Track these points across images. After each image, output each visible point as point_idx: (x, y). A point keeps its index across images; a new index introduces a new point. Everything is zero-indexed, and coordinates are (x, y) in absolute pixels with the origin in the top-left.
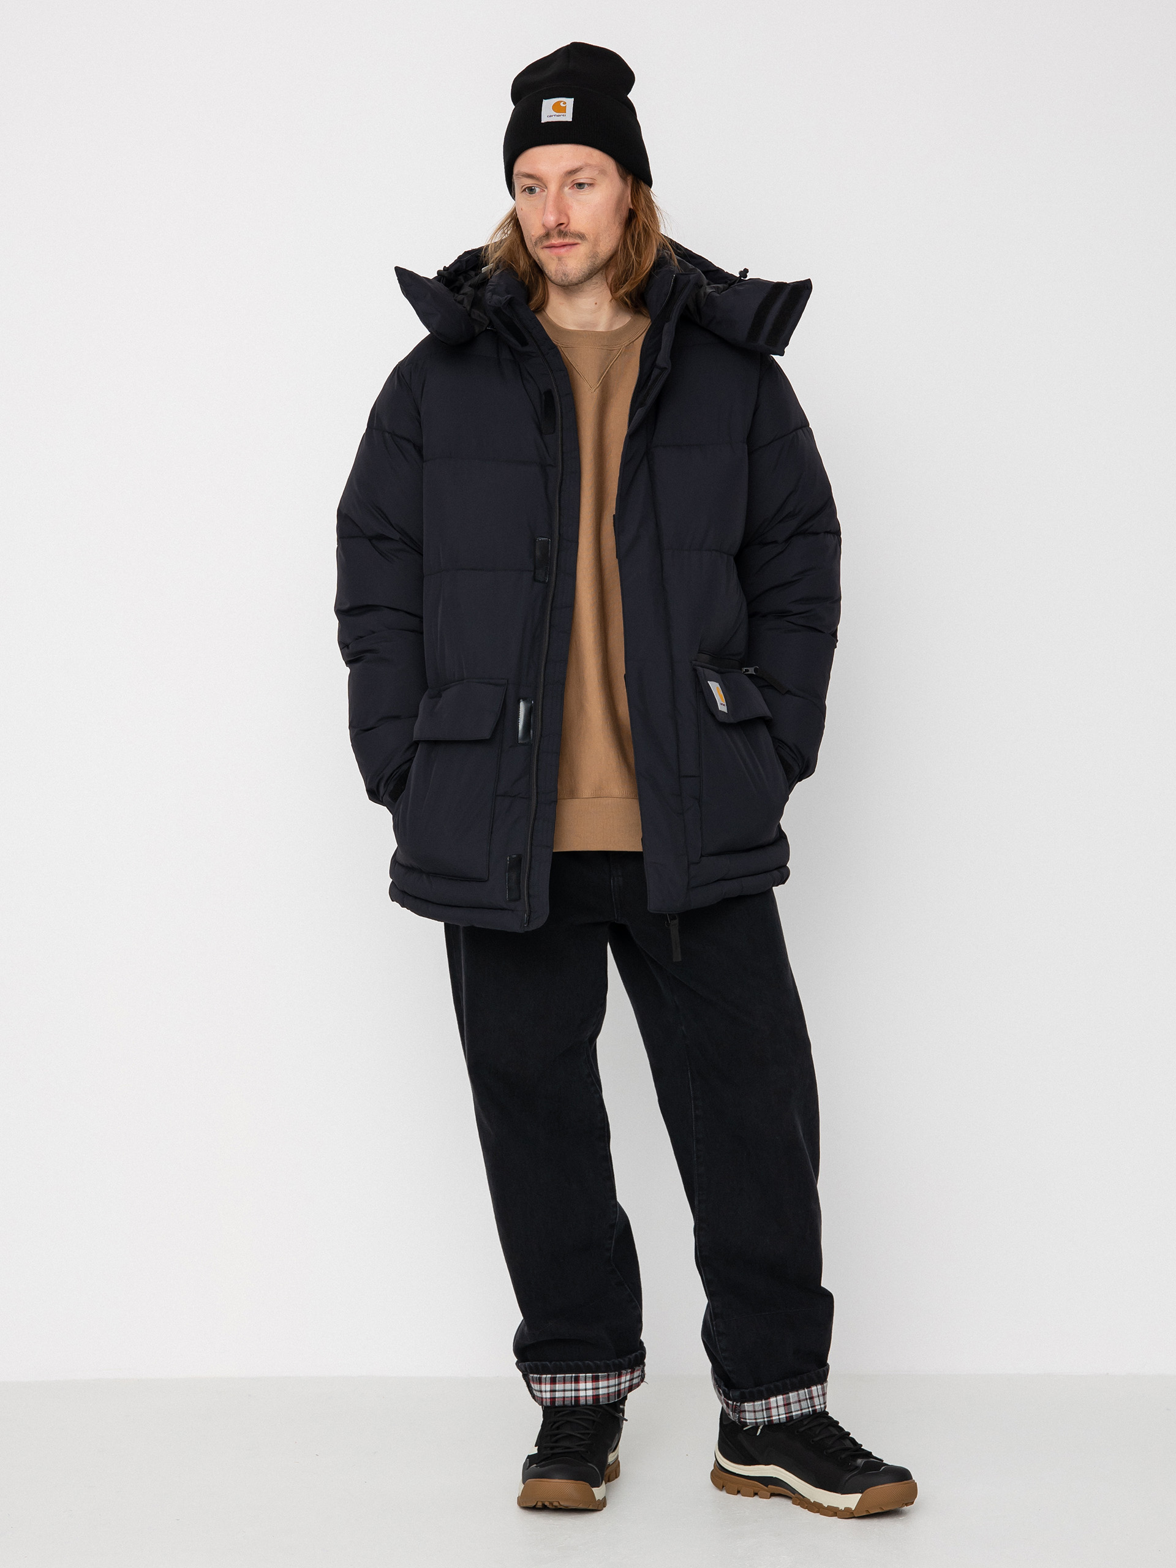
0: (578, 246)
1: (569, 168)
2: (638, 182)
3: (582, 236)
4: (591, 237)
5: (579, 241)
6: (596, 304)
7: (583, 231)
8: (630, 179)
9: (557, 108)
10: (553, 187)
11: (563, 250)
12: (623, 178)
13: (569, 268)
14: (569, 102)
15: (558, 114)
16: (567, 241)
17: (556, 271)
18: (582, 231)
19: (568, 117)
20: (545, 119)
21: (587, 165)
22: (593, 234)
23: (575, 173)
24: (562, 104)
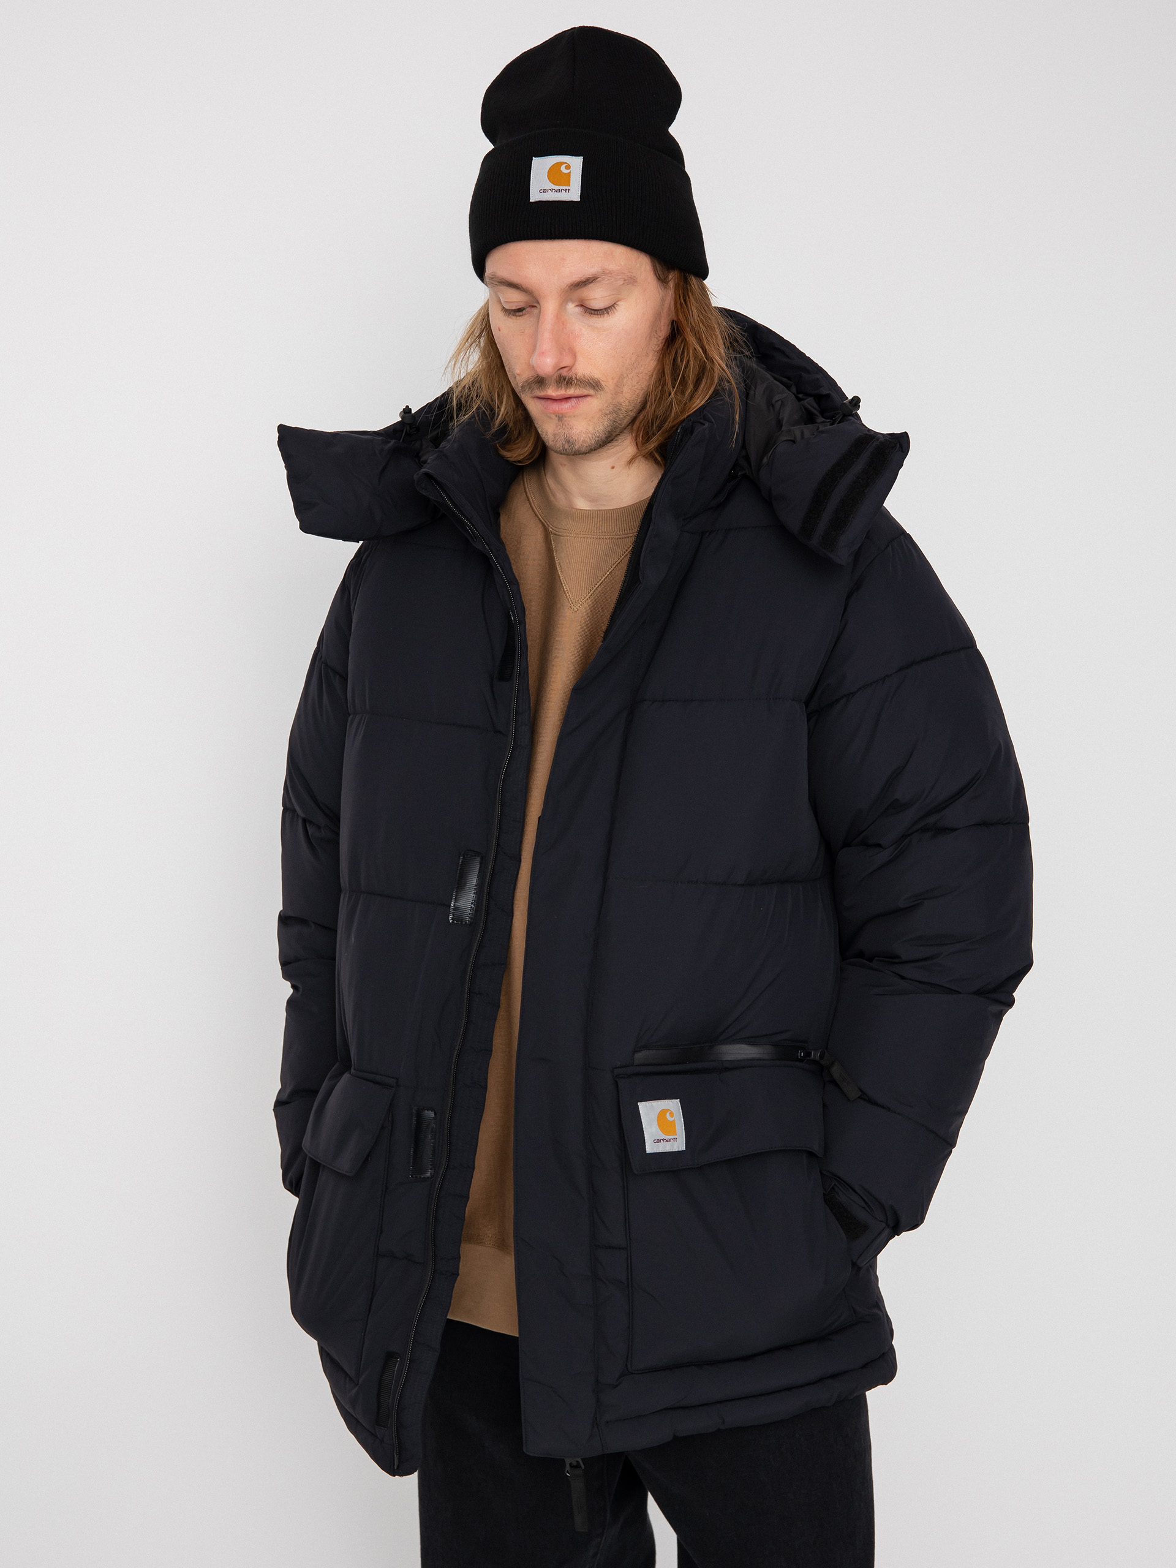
0: (589, 399)
1: (576, 278)
2: (686, 281)
3: (595, 385)
4: (609, 384)
5: (591, 392)
6: (613, 468)
7: (597, 374)
8: (673, 276)
9: (557, 176)
10: (550, 307)
11: (566, 406)
12: (662, 280)
13: (574, 431)
14: (576, 163)
15: (556, 188)
16: (571, 391)
17: (555, 435)
18: (596, 376)
19: (573, 193)
20: (535, 196)
21: (604, 272)
22: (613, 379)
23: (585, 285)
24: (563, 169)
